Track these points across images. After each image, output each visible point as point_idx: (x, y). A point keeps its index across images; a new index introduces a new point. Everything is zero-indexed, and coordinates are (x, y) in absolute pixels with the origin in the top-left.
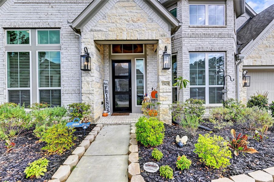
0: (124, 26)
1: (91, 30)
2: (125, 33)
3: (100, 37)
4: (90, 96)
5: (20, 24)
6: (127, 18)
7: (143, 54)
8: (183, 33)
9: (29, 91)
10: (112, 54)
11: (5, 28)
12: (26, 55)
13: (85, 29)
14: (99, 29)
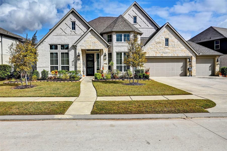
0: (91, 45)
1: (80, 46)
2: (92, 47)
3: (83, 48)
4: (80, 68)
5: (55, 43)
6: (92, 42)
7: (99, 51)
8: (114, 45)
9: (58, 66)
10: (86, 51)
11: (49, 44)
12: (57, 53)
13: (78, 45)
14: (83, 45)
